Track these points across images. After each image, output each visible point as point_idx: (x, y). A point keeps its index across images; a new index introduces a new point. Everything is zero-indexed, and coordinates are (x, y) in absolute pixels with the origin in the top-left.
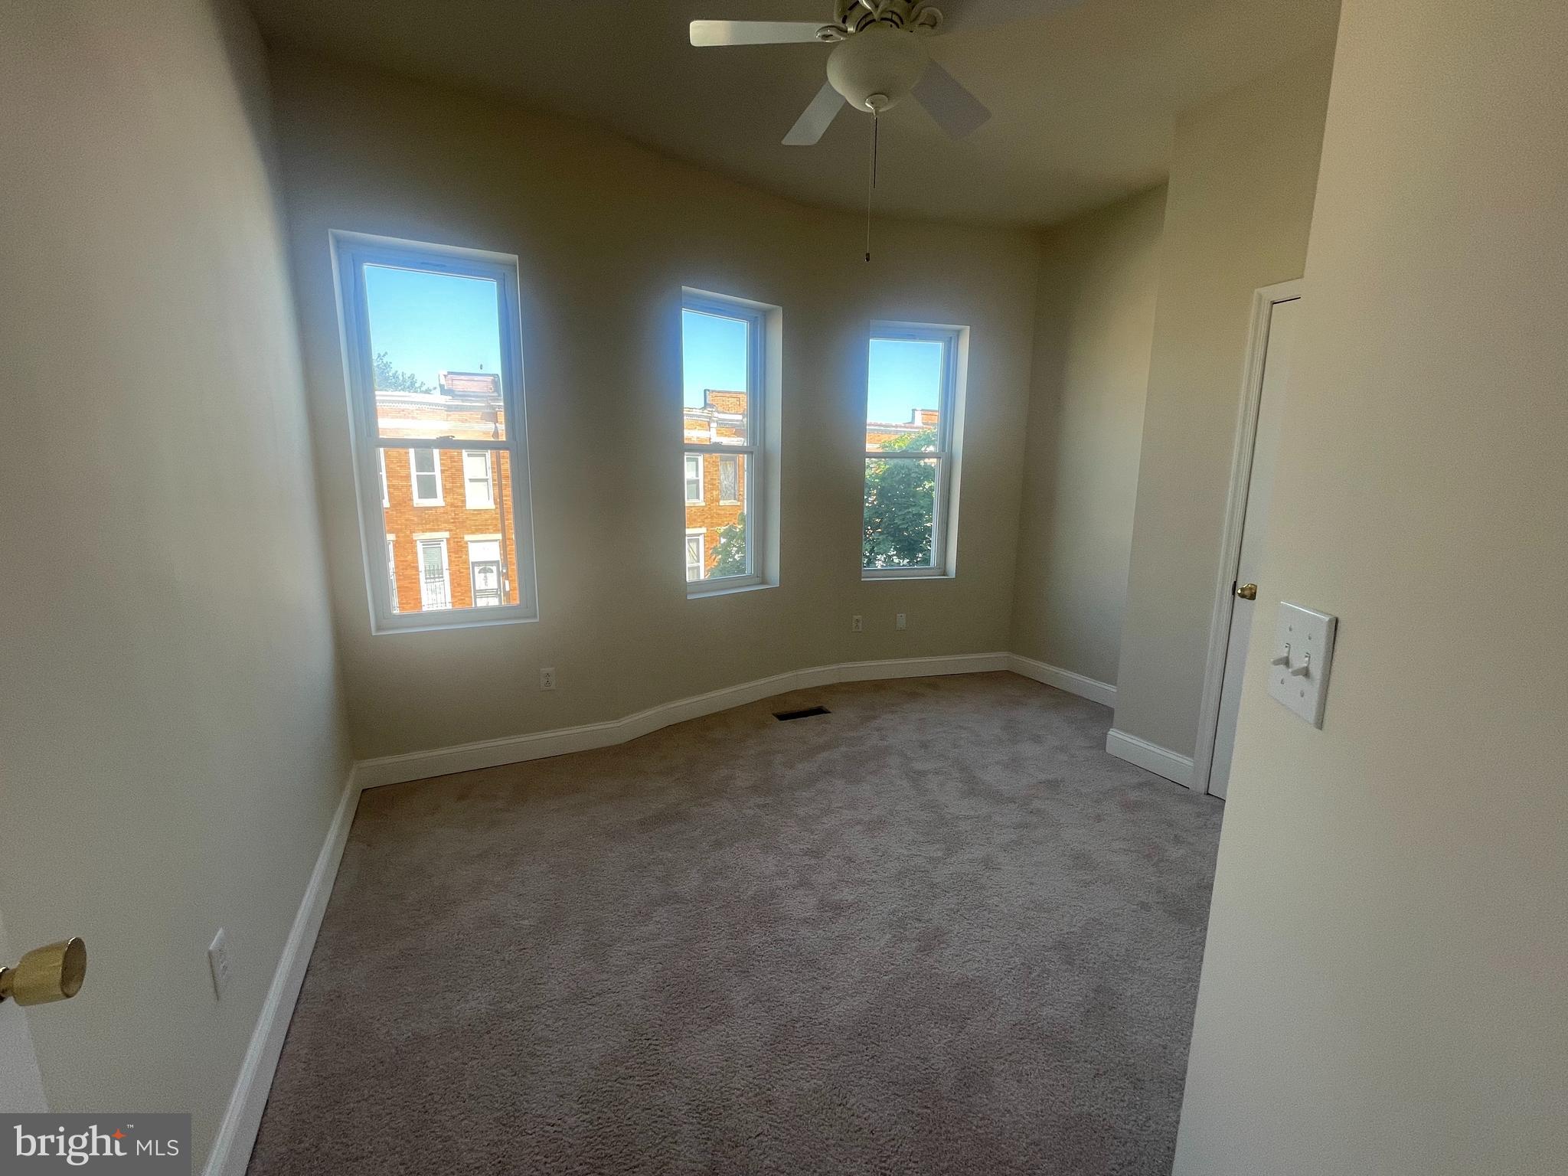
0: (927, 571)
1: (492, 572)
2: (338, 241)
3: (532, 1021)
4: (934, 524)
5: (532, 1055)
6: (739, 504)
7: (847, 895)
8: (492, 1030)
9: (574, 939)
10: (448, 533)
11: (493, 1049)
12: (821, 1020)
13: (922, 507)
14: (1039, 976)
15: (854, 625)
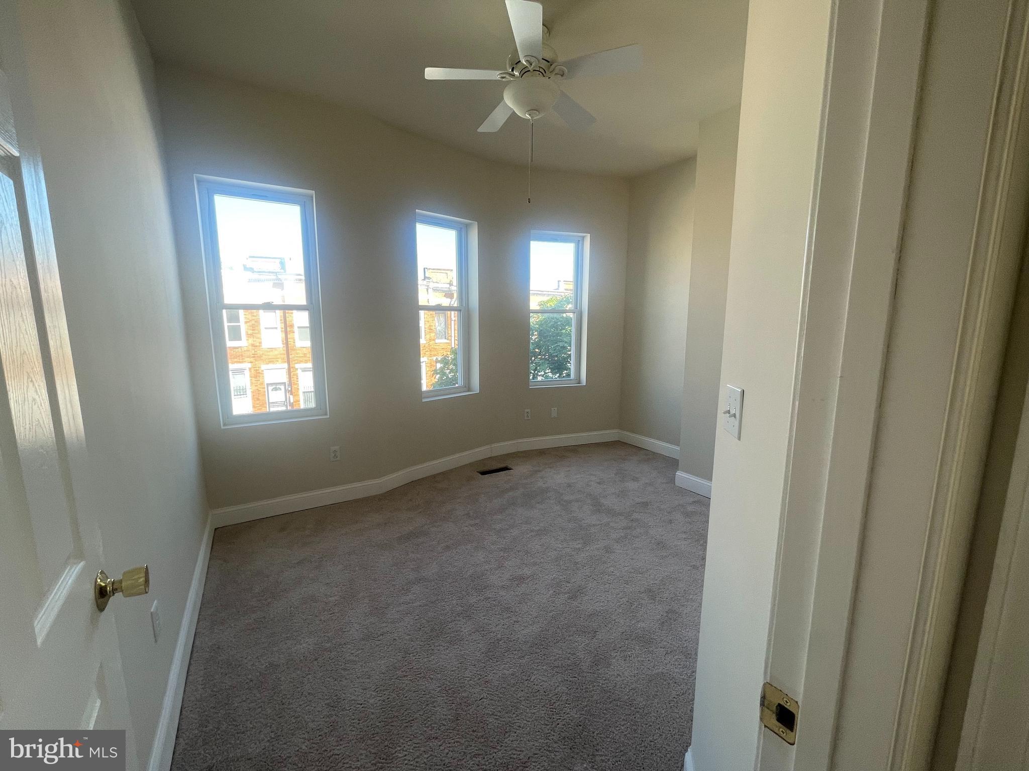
0: (569, 382)
1: (281, 389)
2: (199, 181)
3: (342, 652)
4: (573, 353)
5: (345, 669)
6: (448, 341)
7: (527, 571)
8: (319, 658)
9: (364, 605)
10: (250, 364)
11: (320, 668)
12: (514, 639)
13: (566, 342)
14: (636, 607)
15: (526, 415)
